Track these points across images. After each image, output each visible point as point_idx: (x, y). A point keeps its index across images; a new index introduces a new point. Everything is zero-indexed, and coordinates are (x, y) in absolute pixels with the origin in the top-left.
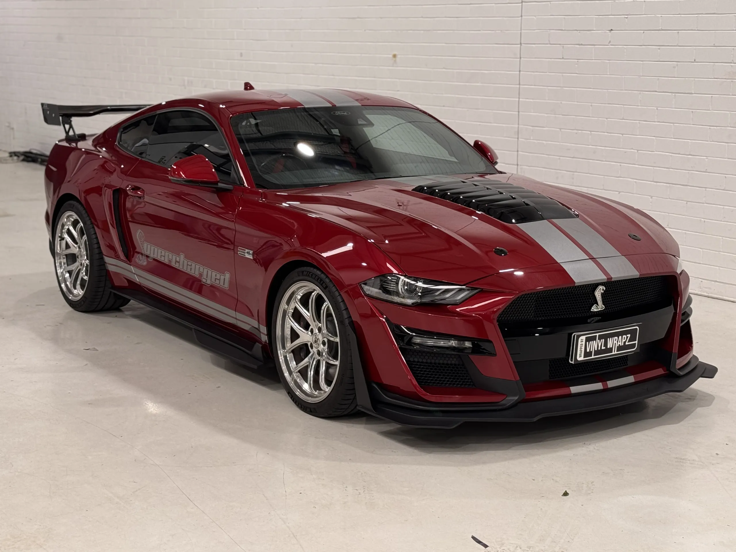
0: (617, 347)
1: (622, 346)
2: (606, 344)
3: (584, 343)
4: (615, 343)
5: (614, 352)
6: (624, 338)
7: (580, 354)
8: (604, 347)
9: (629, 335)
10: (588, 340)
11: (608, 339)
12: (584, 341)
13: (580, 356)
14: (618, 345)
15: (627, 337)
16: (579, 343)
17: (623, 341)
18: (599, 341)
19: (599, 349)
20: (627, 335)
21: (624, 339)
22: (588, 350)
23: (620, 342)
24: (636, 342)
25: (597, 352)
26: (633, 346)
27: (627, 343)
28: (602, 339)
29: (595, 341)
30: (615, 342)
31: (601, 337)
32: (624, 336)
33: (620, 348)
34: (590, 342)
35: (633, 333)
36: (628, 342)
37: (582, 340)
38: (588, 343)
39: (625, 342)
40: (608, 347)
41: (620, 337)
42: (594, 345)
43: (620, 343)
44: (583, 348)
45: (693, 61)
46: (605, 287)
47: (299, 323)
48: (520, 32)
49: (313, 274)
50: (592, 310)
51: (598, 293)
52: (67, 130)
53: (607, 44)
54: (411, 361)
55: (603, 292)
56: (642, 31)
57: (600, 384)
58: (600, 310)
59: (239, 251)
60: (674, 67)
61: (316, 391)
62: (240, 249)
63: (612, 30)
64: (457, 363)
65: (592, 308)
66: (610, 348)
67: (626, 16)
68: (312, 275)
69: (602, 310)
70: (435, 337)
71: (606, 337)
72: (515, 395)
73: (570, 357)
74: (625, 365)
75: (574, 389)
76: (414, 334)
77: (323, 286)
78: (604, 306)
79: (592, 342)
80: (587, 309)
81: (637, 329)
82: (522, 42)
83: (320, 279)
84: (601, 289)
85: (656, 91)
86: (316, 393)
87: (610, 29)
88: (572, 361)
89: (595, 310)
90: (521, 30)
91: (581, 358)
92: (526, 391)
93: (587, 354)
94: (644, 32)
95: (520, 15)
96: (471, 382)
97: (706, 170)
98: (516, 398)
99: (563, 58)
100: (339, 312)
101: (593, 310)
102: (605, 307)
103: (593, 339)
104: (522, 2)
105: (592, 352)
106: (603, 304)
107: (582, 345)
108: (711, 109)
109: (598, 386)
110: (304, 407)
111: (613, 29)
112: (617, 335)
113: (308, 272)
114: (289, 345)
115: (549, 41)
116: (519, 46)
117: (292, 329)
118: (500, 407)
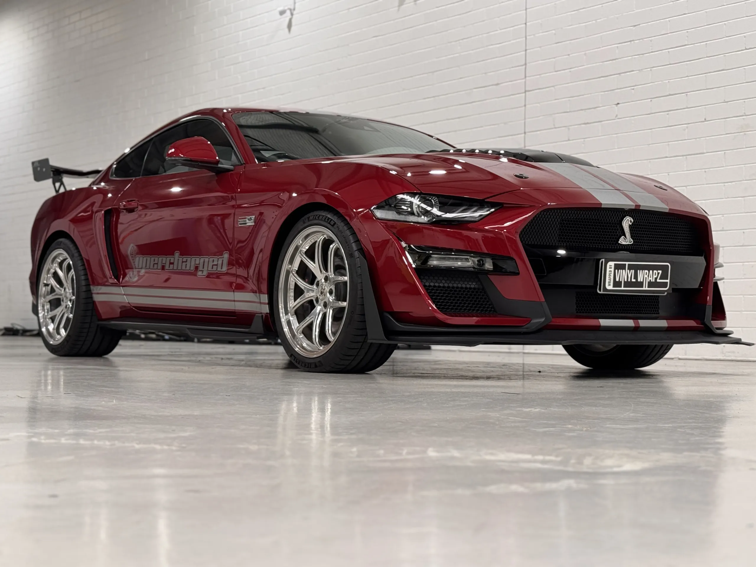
0: (648, 282)
1: (653, 282)
2: (636, 277)
3: (613, 270)
4: (646, 278)
5: (645, 287)
6: (655, 273)
7: (609, 282)
8: (634, 279)
9: (660, 272)
10: (617, 267)
11: (639, 271)
12: (613, 267)
13: (609, 285)
14: (649, 281)
15: (658, 273)
16: (608, 269)
17: (655, 277)
18: (628, 271)
19: (629, 280)
20: (659, 271)
21: (655, 275)
22: (617, 280)
23: (651, 277)
24: (668, 281)
25: (627, 284)
26: (664, 285)
27: (658, 280)
28: (632, 270)
29: (624, 271)
30: (645, 276)
31: (631, 267)
32: (655, 271)
33: (651, 284)
34: (619, 270)
35: (664, 269)
36: (660, 279)
37: (610, 266)
38: (616, 271)
39: (656, 279)
40: (639, 280)
41: (651, 271)
42: (625, 275)
43: (651, 279)
44: (612, 275)
45: (704, 120)
46: (633, 219)
47: (303, 279)
48: (523, 121)
49: (320, 215)
50: (619, 242)
51: (626, 224)
52: (57, 188)
53: (614, 118)
54: (426, 286)
55: (631, 224)
56: (650, 100)
57: (631, 321)
58: (628, 243)
59: (240, 222)
60: (685, 130)
61: (321, 346)
62: (240, 219)
63: (618, 104)
64: (476, 286)
65: (620, 240)
66: (640, 282)
67: (632, 88)
68: (318, 217)
69: (631, 245)
70: (453, 253)
71: (636, 268)
72: (541, 317)
73: (598, 287)
74: (657, 314)
75: (604, 322)
76: (431, 252)
77: (331, 224)
78: (632, 240)
79: (621, 270)
80: (614, 241)
81: (668, 266)
82: (526, 131)
83: (327, 218)
84: (628, 220)
85: (667, 157)
86: (321, 348)
87: (616, 103)
88: (600, 290)
89: (624, 243)
90: (525, 119)
91: (610, 287)
92: (553, 317)
93: (617, 284)
94: (651, 101)
95: (523, 104)
96: (491, 308)
97: (723, 228)
98: (543, 320)
99: (569, 140)
100: (348, 245)
101: (621, 242)
102: (634, 242)
103: (623, 267)
104: (525, 91)
105: (621, 282)
106: (631, 238)
107: (610, 271)
108: (724, 166)
109: (629, 323)
110: (308, 364)
111: (619, 102)
112: (649, 268)
113: (314, 216)
114: (292, 304)
115: (554, 125)
116: (523, 135)
117: (296, 285)
118: (525, 330)
